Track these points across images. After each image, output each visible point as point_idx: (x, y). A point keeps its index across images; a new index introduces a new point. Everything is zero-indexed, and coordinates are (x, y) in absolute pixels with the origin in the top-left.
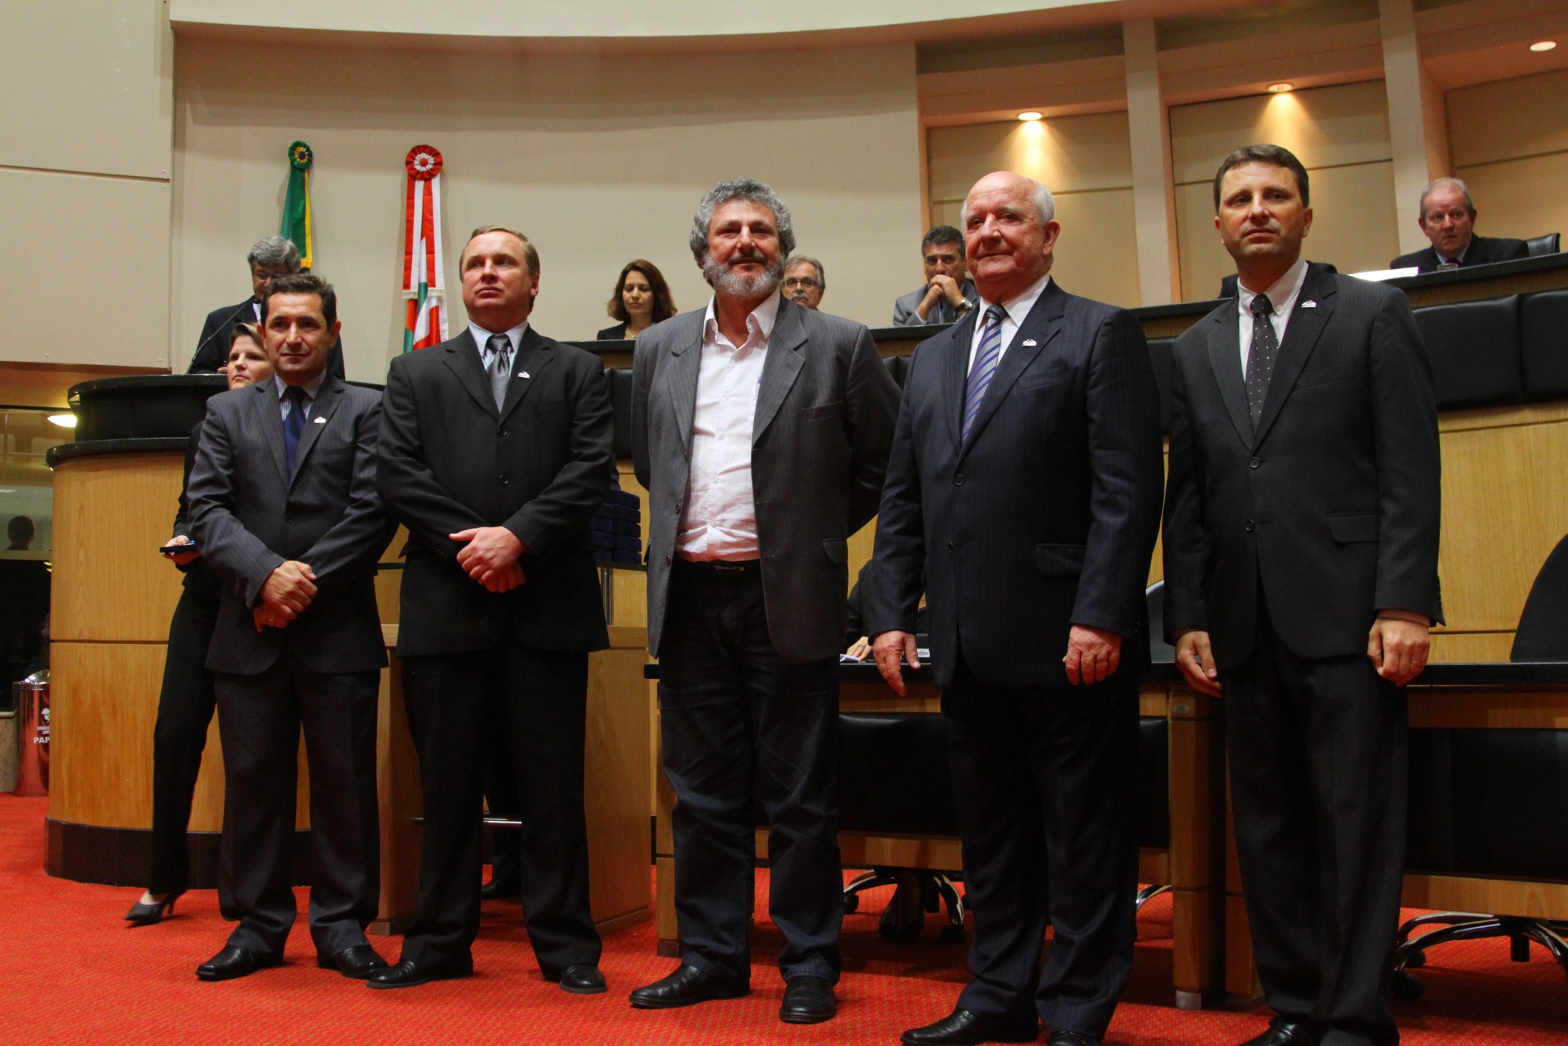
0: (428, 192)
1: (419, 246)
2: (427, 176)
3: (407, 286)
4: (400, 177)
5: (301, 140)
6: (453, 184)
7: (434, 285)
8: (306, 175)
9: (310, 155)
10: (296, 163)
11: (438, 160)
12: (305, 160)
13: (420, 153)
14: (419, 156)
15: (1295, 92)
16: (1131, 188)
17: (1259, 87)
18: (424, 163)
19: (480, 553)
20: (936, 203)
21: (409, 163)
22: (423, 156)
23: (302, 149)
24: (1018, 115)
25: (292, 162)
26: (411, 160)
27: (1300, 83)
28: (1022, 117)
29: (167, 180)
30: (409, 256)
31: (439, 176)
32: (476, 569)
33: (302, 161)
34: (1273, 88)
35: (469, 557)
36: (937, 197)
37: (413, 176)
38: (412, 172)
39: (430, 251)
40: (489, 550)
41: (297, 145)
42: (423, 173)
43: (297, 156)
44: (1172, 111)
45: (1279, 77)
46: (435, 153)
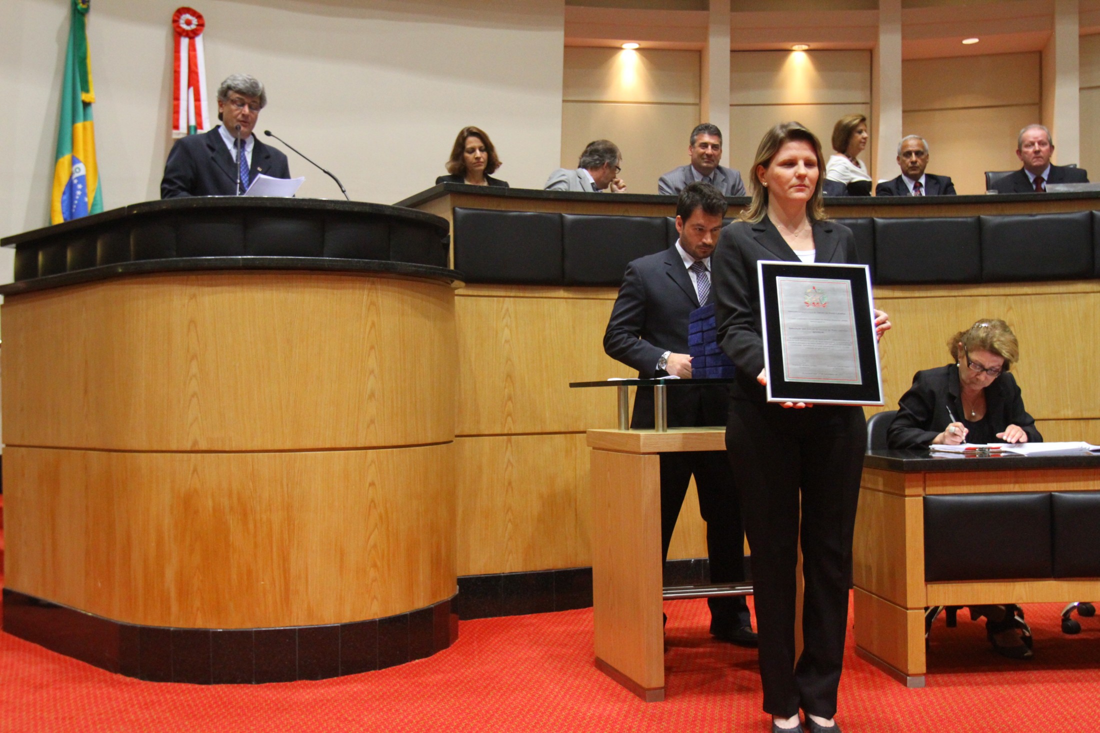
0: (192, 48)
1: (186, 95)
2: (192, 35)
3: (176, 127)
4: (164, 33)
7: (201, 128)
8: (87, 19)
10: (77, 8)
11: (201, 23)
13: (185, 13)
14: (184, 16)
18: (188, 23)
21: (176, 21)
22: (188, 16)
24: (622, 45)
25: (74, 7)
26: (176, 18)
28: (624, 46)
30: (176, 102)
31: (201, 35)
33: (83, 6)
34: (795, 47)
36: (570, 97)
37: (179, 33)
38: (178, 30)
39: (197, 99)
42: (187, 31)
44: (735, 53)
45: (800, 40)
46: (199, 17)
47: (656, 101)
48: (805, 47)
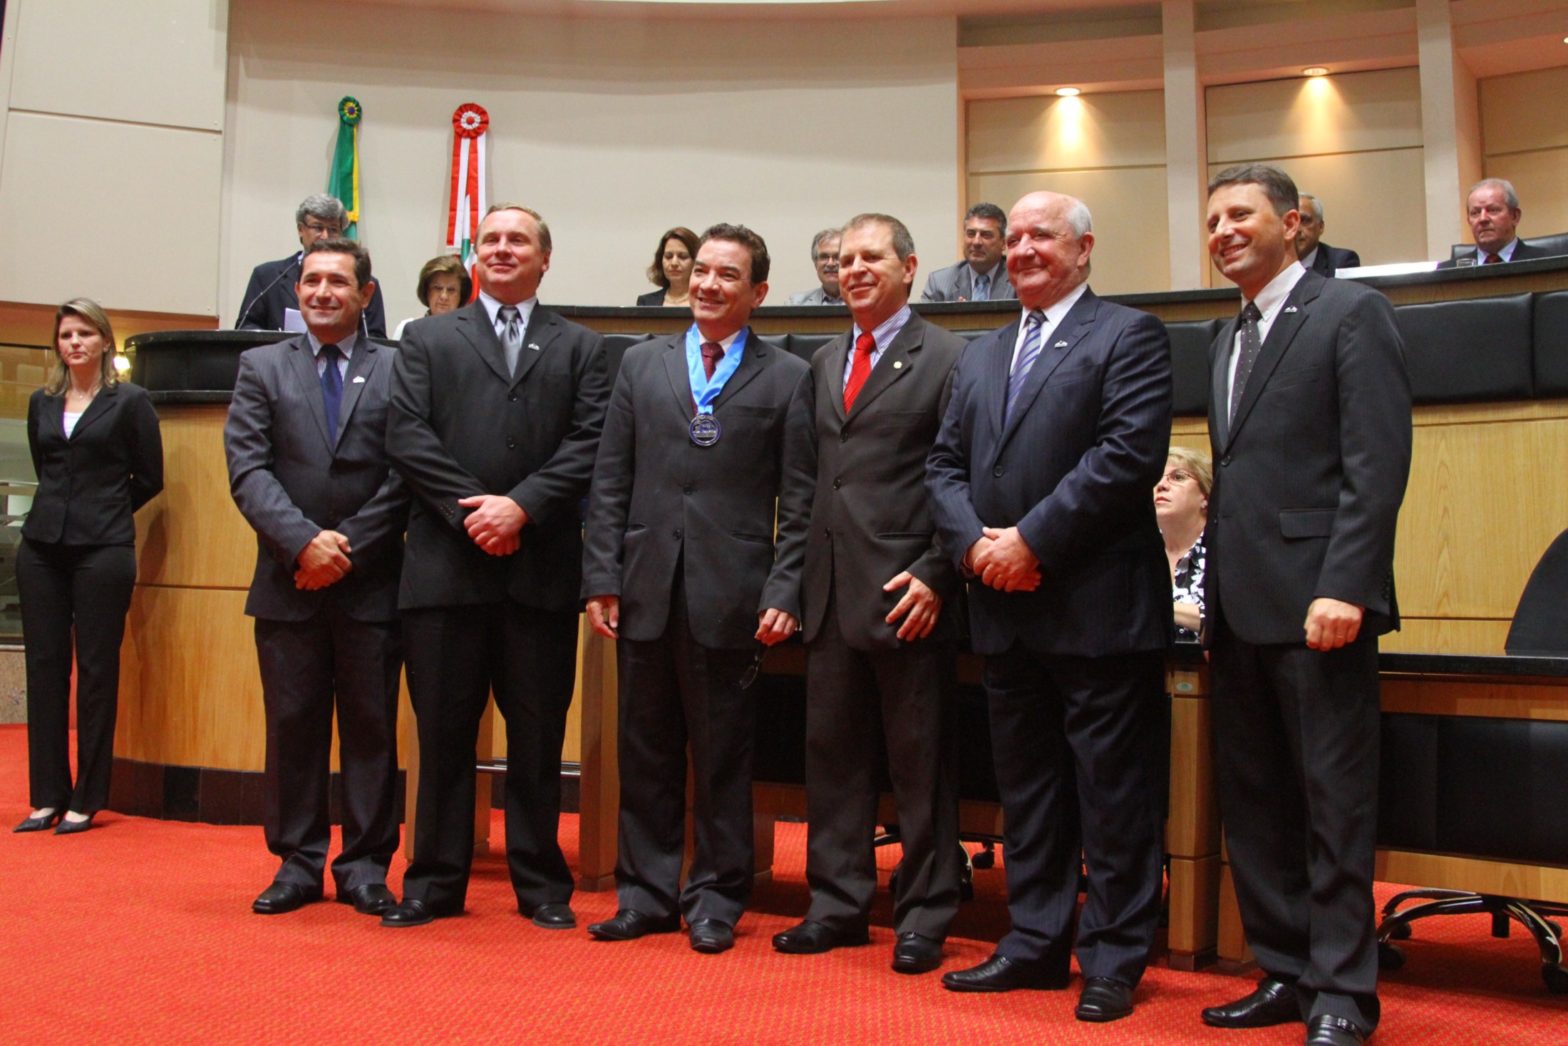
0: (474, 150)
1: (463, 203)
2: (473, 135)
3: (451, 240)
4: (447, 134)
5: (350, 95)
6: (499, 144)
8: (355, 130)
9: (360, 110)
10: (345, 118)
11: (485, 119)
12: (355, 116)
13: (467, 111)
14: (465, 114)
15: (1329, 75)
16: (1165, 166)
17: (1295, 71)
18: (470, 121)
19: (488, 520)
20: (972, 174)
21: (456, 121)
22: (470, 114)
23: (351, 105)
24: (1056, 90)
25: (342, 117)
26: (458, 118)
27: (1335, 67)
28: (1059, 92)
29: (219, 132)
30: (453, 213)
31: (484, 134)
32: (483, 534)
33: (351, 116)
34: (1308, 72)
35: (476, 522)
36: (973, 169)
37: (460, 134)
38: (459, 131)
39: (474, 208)
40: (496, 517)
41: (346, 100)
42: (469, 131)
43: (346, 111)
44: (1207, 90)
45: (1315, 61)
46: (482, 112)
47: (1109, 165)
48: (1323, 71)
